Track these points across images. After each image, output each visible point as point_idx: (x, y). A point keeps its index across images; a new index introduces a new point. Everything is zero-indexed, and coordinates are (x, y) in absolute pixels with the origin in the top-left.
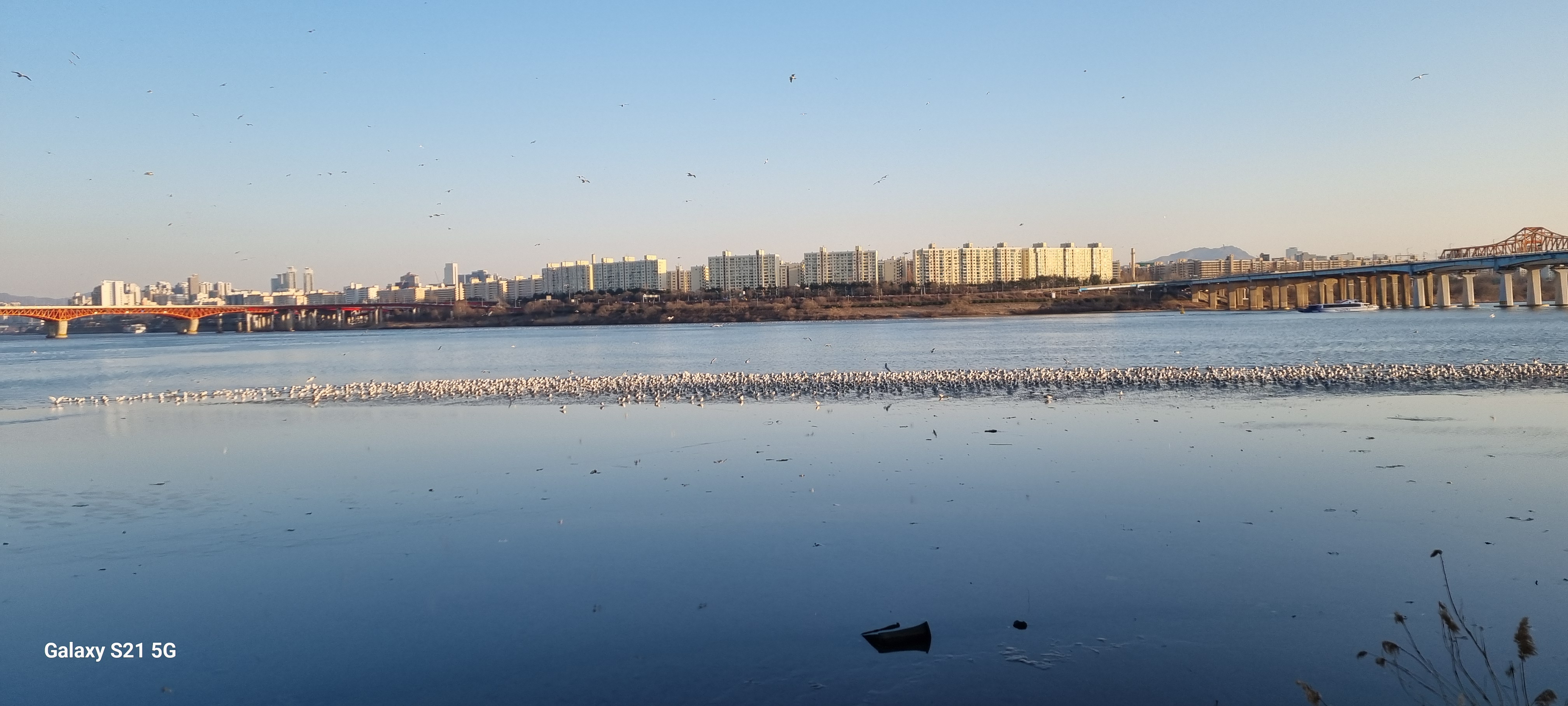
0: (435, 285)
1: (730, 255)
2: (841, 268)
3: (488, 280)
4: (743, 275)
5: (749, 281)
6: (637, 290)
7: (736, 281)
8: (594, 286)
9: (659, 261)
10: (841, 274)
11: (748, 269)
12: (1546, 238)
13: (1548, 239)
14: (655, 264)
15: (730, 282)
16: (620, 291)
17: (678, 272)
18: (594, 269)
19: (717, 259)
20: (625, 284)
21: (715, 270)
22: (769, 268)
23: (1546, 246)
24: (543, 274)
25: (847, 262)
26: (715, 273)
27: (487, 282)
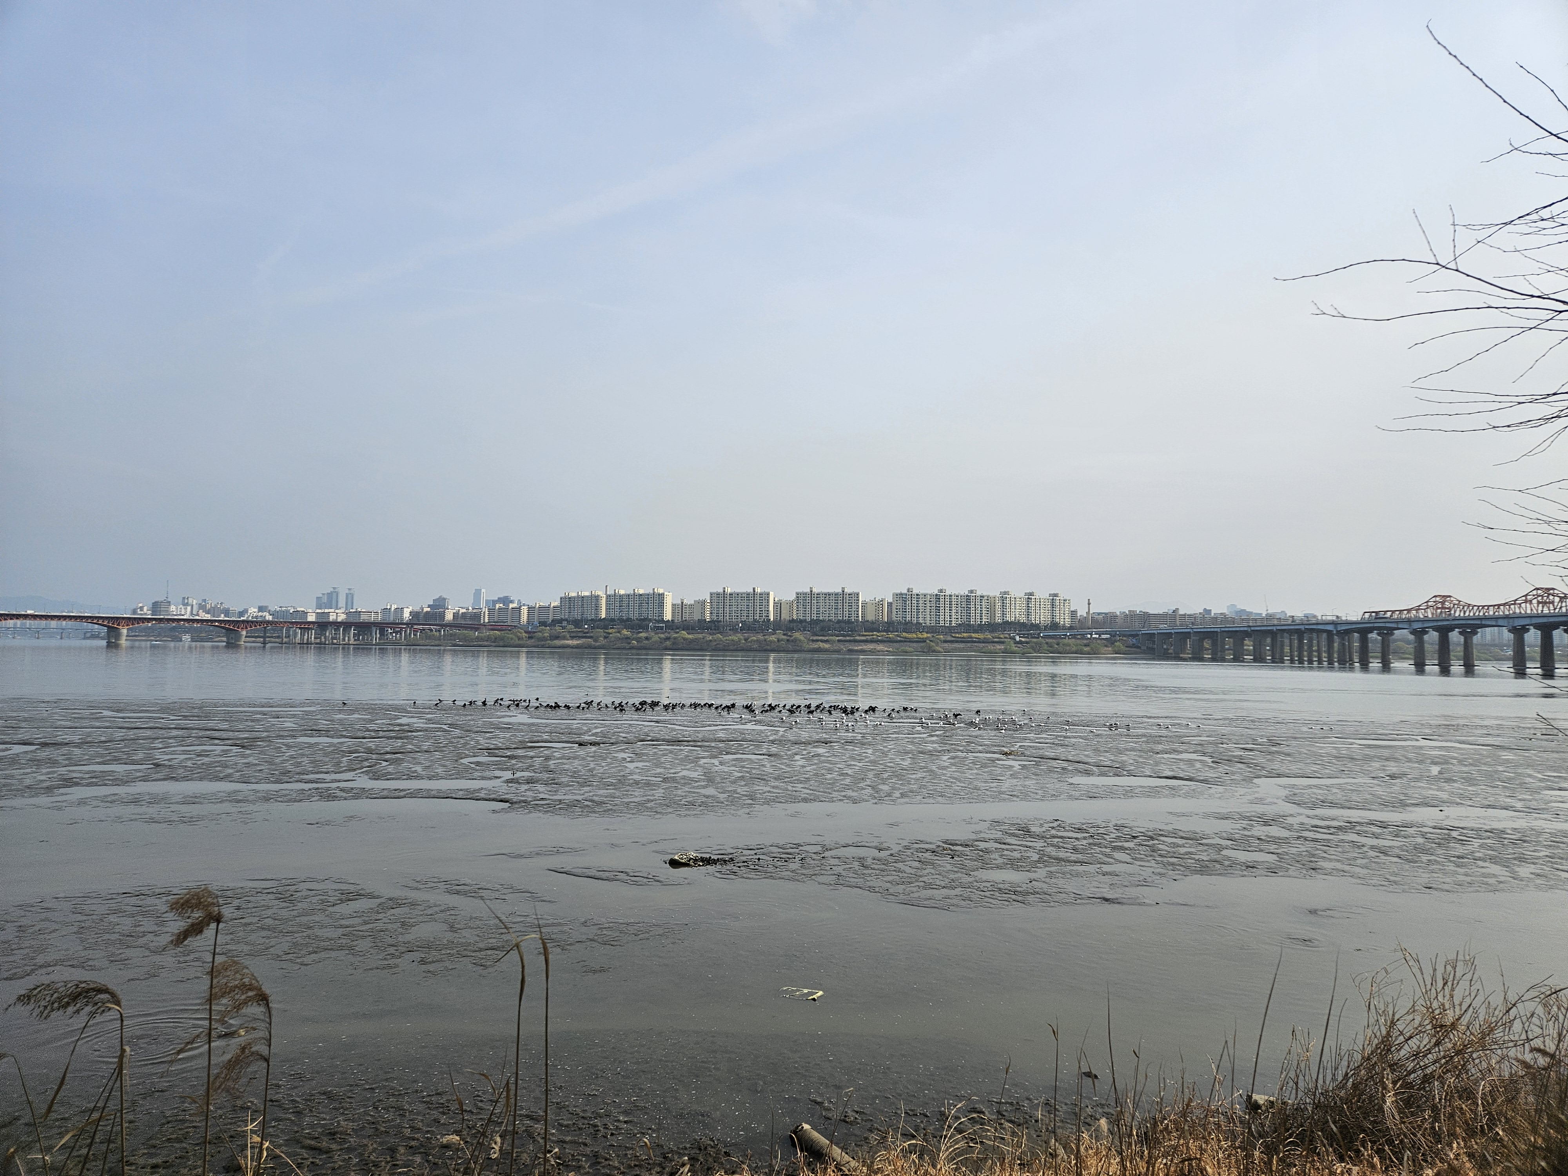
0: (462, 608)
1: (729, 591)
2: (828, 607)
3: (511, 606)
4: (740, 609)
5: (745, 615)
6: (645, 619)
7: (734, 614)
8: (606, 614)
9: (665, 593)
10: (828, 612)
11: (745, 604)
12: (1454, 605)
13: (1456, 606)
14: (661, 596)
15: (728, 614)
16: (629, 619)
17: (682, 603)
18: (607, 598)
19: (718, 594)
20: (634, 614)
21: (715, 604)
22: (764, 604)
23: (1455, 612)
24: (561, 602)
25: (834, 601)
26: (715, 606)
27: (510, 608)
